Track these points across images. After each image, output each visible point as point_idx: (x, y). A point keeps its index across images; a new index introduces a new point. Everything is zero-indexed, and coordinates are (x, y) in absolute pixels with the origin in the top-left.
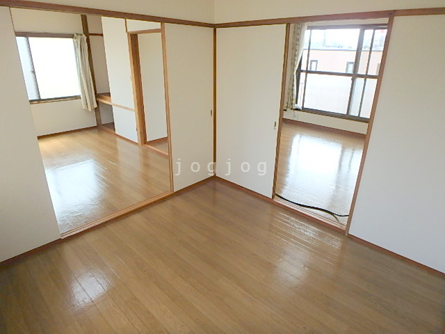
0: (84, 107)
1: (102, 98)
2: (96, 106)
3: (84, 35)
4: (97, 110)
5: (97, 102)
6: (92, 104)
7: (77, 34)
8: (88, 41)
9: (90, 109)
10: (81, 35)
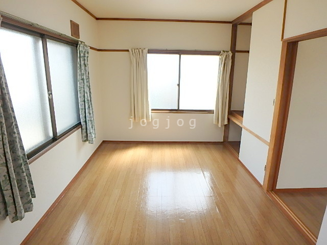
0: (215, 122)
1: (234, 116)
2: (226, 123)
3: (230, 52)
4: (227, 127)
5: (229, 119)
6: (223, 119)
7: (224, 51)
8: (233, 58)
9: (220, 126)
10: (227, 52)
